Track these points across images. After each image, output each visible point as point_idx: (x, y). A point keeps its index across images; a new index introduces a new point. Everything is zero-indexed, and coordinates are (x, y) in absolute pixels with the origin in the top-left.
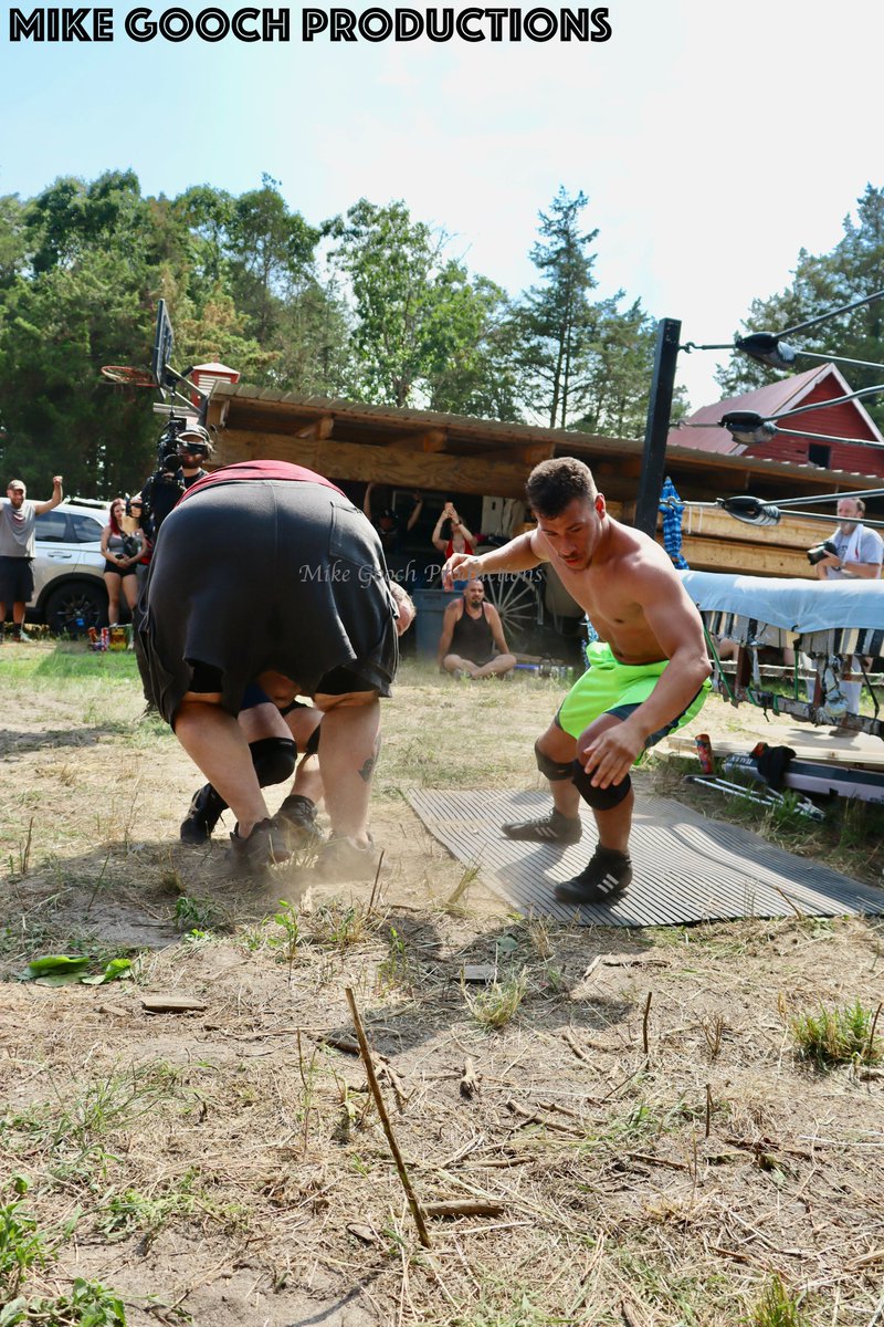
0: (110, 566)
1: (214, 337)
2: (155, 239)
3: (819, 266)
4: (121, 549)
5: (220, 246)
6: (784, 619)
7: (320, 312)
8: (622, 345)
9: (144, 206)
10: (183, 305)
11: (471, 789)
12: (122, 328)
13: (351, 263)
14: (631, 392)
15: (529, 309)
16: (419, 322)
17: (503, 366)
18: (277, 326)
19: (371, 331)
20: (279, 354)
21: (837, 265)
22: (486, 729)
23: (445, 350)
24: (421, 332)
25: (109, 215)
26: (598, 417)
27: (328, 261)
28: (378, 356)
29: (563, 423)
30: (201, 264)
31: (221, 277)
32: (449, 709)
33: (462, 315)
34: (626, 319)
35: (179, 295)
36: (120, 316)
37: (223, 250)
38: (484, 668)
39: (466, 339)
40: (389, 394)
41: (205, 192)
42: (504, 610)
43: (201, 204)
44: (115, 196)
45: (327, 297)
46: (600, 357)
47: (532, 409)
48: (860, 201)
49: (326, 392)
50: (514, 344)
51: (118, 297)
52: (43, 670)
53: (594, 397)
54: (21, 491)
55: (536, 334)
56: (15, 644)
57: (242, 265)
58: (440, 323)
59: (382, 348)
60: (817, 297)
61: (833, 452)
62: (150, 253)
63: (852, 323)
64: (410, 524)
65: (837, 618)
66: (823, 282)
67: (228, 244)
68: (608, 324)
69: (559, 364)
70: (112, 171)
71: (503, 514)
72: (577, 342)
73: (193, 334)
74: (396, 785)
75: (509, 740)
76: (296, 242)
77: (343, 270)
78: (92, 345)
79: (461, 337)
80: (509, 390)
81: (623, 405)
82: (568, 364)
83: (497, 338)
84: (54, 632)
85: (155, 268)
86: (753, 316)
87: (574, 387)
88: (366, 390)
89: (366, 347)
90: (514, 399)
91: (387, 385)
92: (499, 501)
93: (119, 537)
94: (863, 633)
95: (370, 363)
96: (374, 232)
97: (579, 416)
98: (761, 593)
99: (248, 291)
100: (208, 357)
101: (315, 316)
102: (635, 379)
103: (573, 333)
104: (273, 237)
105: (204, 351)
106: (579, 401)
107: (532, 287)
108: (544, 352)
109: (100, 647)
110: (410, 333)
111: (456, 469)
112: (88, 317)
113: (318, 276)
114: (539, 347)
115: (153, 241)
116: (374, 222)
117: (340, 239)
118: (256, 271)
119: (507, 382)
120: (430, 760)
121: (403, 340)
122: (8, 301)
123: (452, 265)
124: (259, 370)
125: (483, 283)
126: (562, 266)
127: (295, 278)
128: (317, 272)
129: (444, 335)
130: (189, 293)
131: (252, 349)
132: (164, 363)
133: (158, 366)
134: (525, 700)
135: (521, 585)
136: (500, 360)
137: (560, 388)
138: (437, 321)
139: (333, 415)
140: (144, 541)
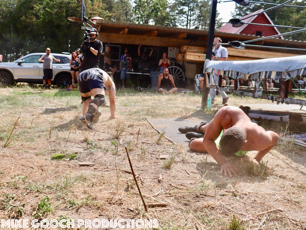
0: (72, 69)
1: (97, 10)
4: (75, 65)
6: (246, 71)
7: (125, 3)
8: (205, 8)
10: (88, 2)
11: (165, 118)
12: (73, 9)
16: (150, 4)
17: (173, 15)
18: (113, 7)
19: (138, 7)
20: (114, 14)
22: (169, 105)
23: (158, 11)
24: (151, 6)
26: (199, 27)
28: (140, 14)
29: (190, 28)
32: (159, 101)
33: (162, 2)
36: (72, 6)
38: (169, 91)
42: (174, 77)
46: (199, 11)
50: (176, 9)
51: (71, 1)
52: (56, 95)
53: (198, 22)
54: (49, 51)
55: (182, 6)
56: (49, 90)
59: (141, 12)
61: (263, 33)
64: (150, 55)
65: (259, 69)
68: (201, 2)
69: (188, 13)
71: (173, 52)
72: (193, 7)
73: (91, 10)
74: (145, 117)
75: (175, 108)
78: (65, 13)
79: (162, 7)
80: (175, 21)
81: (205, 24)
82: (190, 13)
83: (172, 7)
84: (58, 87)
87: (192, 19)
88: (137, 22)
89: (137, 11)
90: (176, 23)
91: (143, 21)
92: (172, 48)
93: (74, 62)
94: (266, 72)
95: (138, 16)
97: (194, 27)
98: (240, 65)
100: (95, 16)
101: (123, 4)
103: (191, 5)
105: (95, 14)
106: (194, 23)
108: (184, 10)
109: (70, 90)
110: (148, 7)
111: (161, 40)
112: (64, 7)
114: (183, 9)
119: (174, 19)
120: (154, 112)
121: (146, 9)
122: (44, 4)
124: (109, 19)
129: (157, 7)
131: (107, 13)
132: (83, 16)
133: (82, 17)
134: (180, 99)
135: (179, 70)
136: (172, 13)
137: (189, 20)
138: (155, 3)
139: (128, 27)
140: (81, 63)
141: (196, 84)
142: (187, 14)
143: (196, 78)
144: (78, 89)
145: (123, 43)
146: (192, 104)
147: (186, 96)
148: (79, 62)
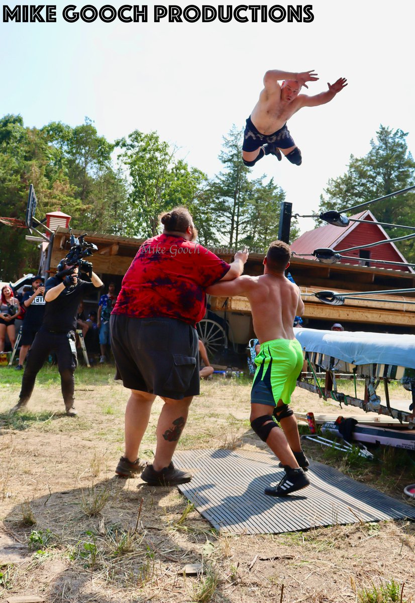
1: (58, 197)
2: (30, 148)
3: (360, 163)
4: (7, 311)
5: (63, 151)
6: (348, 358)
7: (113, 184)
8: (265, 201)
9: (25, 131)
10: (42, 182)
12: (11, 193)
13: (129, 161)
14: (270, 224)
15: (219, 183)
16: (163, 189)
17: (206, 211)
18: (91, 192)
19: (139, 194)
20: (92, 206)
21: (368, 162)
23: (176, 204)
24: (164, 195)
25: (7, 135)
26: (254, 236)
27: (118, 159)
28: (142, 207)
29: (236, 239)
30: (52, 160)
31: (63, 166)
33: (185, 187)
34: (267, 188)
35: (40, 177)
36: (10, 187)
37: (65, 154)
39: (187, 199)
40: (148, 226)
41: (58, 125)
42: (207, 341)
43: (55, 131)
44: (10, 126)
45: (117, 177)
46: (254, 207)
47: (220, 233)
48: (378, 133)
49: (116, 224)
50: (211, 200)
51: (9, 177)
53: (252, 226)
55: (222, 195)
57: (74, 161)
58: (174, 190)
59: (145, 202)
60: (360, 178)
61: (371, 253)
62: (27, 155)
63: (377, 190)
66: (362, 170)
67: (68, 151)
68: (258, 191)
69: (234, 210)
70: (10, 115)
72: (243, 199)
73: (47, 196)
76: (101, 151)
77: (125, 163)
79: (185, 197)
80: (209, 224)
81: (266, 231)
82: (238, 210)
83: (202, 198)
85: (29, 163)
86: (329, 187)
87: (242, 222)
88: (136, 224)
89: (136, 202)
90: (211, 228)
91: (147, 221)
93: (6, 305)
95: (138, 210)
96: (141, 146)
97: (244, 236)
98: (336, 344)
99: (77, 174)
100: (55, 208)
101: (110, 187)
102: (272, 217)
103: (240, 195)
104: (89, 148)
105: (53, 205)
106: (244, 229)
107: (220, 172)
108: (226, 204)
110: (159, 195)
113: (112, 167)
114: (224, 202)
115: (29, 150)
116: (141, 141)
117: (124, 149)
118: (81, 164)
119: (208, 220)
121: (155, 199)
123: (180, 162)
124: (81, 214)
125: (195, 171)
126: (234, 162)
127: (100, 168)
128: (112, 165)
129: (176, 197)
130: (45, 176)
131: (78, 203)
132: (31, 216)
133: (29, 218)
134: (218, 392)
135: (216, 328)
136: (203, 208)
137: (235, 222)
138: (172, 189)
139: (118, 243)
140: (19, 307)
141: (251, 358)
142: (232, 211)
143: (250, 345)
144: (10, 363)
145: (108, 273)
146: (244, 404)
147: (230, 384)
148: (15, 306)
